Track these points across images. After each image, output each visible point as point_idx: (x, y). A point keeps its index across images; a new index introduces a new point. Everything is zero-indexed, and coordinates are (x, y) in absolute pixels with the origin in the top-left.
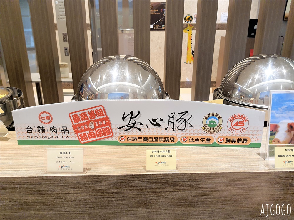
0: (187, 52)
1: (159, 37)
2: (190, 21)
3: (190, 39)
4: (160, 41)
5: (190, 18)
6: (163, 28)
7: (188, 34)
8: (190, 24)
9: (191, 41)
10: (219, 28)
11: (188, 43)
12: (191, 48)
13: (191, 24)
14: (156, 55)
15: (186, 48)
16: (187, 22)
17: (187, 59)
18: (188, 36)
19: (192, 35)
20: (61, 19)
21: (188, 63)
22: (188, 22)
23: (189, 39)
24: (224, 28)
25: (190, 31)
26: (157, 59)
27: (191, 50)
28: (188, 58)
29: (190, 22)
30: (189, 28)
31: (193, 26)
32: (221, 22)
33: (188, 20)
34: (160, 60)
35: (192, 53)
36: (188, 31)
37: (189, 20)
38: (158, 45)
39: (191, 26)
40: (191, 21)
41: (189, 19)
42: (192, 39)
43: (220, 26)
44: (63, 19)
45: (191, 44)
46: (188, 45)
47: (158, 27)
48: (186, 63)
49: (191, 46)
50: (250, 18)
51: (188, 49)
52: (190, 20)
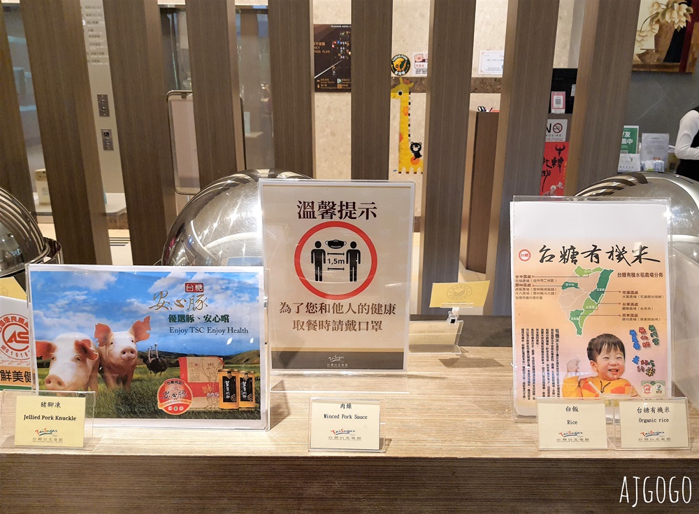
0: (399, 146)
1: (329, 108)
2: (405, 70)
3: (405, 115)
4: (332, 119)
5: (405, 64)
6: (340, 87)
7: (401, 102)
8: (403, 78)
9: (409, 120)
10: (476, 89)
11: (401, 123)
12: (409, 135)
13: (407, 79)
14: (324, 150)
15: (397, 137)
16: (396, 73)
17: (400, 162)
18: (401, 107)
19: (410, 103)
20: (92, 61)
21: (404, 171)
22: (400, 74)
23: (403, 115)
24: (488, 88)
25: (405, 95)
26: (326, 160)
27: (409, 140)
28: (402, 161)
29: (404, 73)
30: (402, 87)
31: (412, 84)
32: (479, 73)
33: (398, 69)
34: (334, 163)
35: (412, 149)
36: (400, 93)
37: (401, 68)
38: (327, 127)
39: (406, 83)
40: (407, 69)
41: (401, 66)
42: (409, 115)
43: (478, 82)
44: (99, 61)
45: (409, 125)
46: (400, 128)
47: (327, 84)
48: (397, 172)
49: (409, 130)
50: (554, 67)
51: (401, 138)
52: (403, 69)
